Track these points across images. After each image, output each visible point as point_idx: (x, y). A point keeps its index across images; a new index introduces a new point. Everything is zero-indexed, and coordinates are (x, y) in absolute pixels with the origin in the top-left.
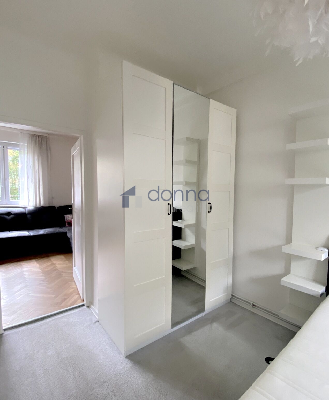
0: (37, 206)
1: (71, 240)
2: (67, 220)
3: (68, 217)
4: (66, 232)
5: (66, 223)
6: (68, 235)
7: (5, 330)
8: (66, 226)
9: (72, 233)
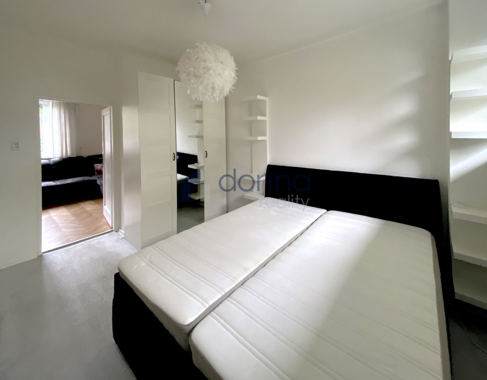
0: (63, 157)
1: (101, 187)
2: (97, 169)
3: (97, 166)
4: (96, 180)
5: (96, 172)
6: (98, 182)
7: (44, 253)
8: (95, 175)
9: (102, 180)
